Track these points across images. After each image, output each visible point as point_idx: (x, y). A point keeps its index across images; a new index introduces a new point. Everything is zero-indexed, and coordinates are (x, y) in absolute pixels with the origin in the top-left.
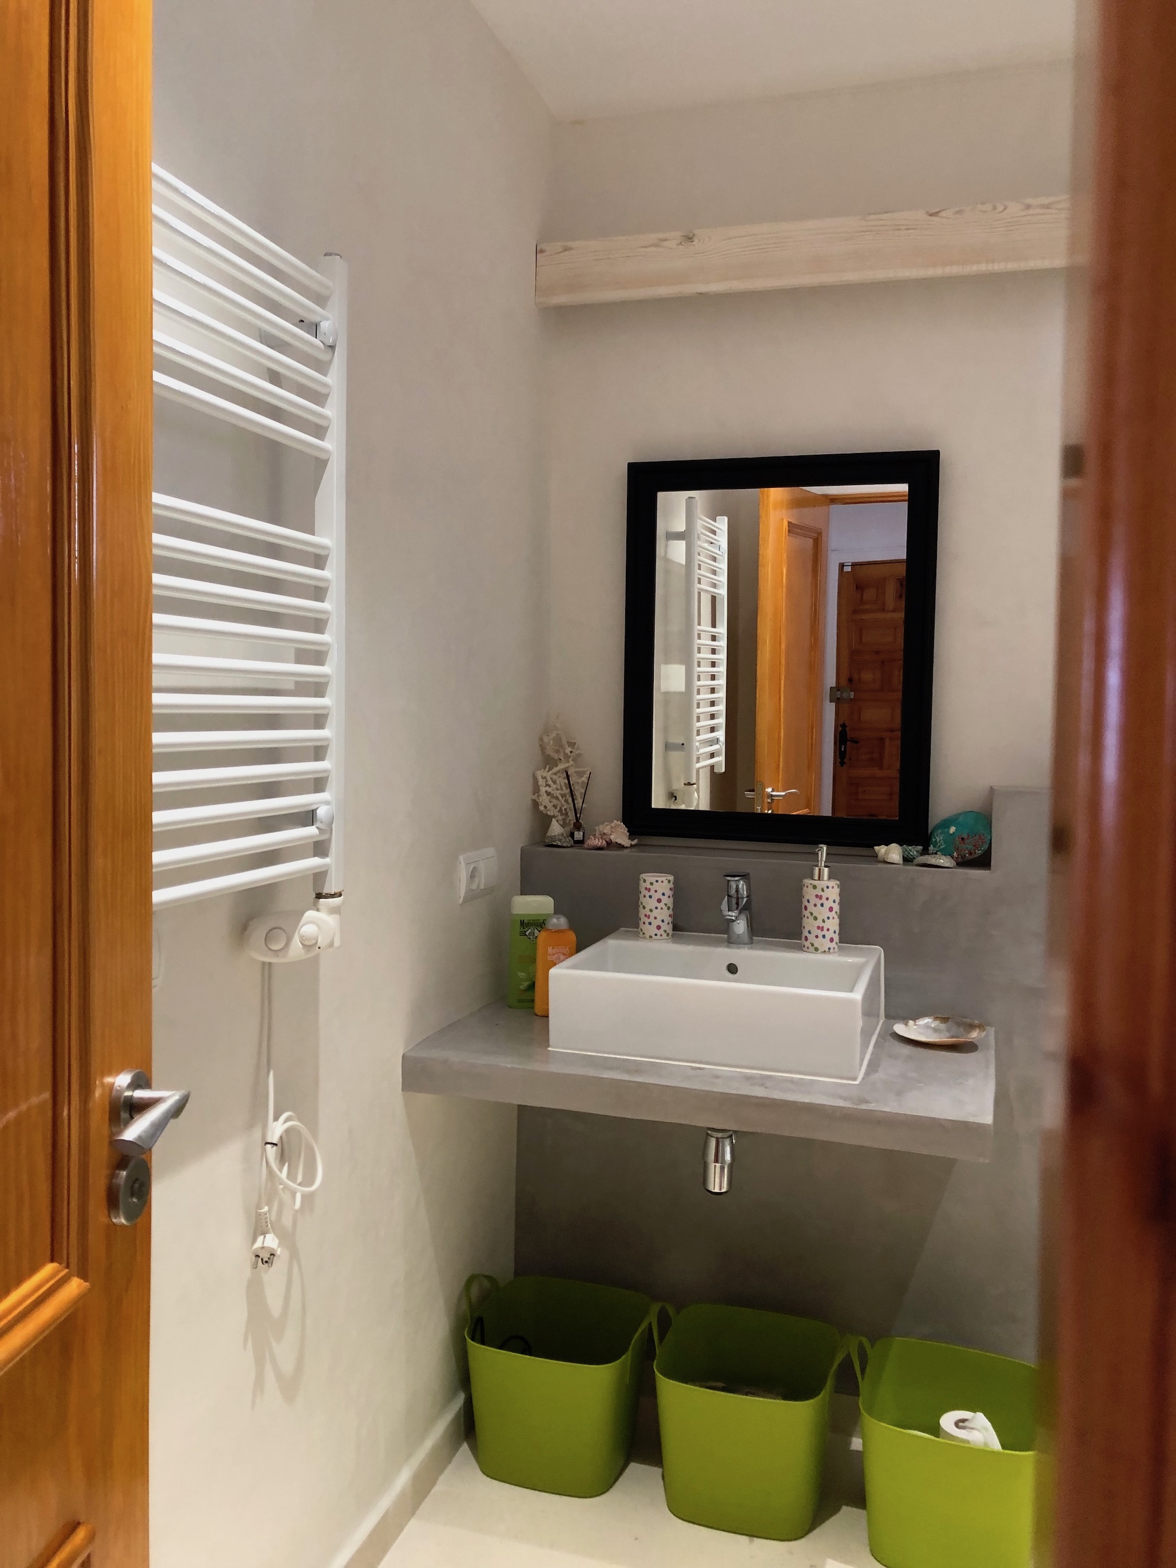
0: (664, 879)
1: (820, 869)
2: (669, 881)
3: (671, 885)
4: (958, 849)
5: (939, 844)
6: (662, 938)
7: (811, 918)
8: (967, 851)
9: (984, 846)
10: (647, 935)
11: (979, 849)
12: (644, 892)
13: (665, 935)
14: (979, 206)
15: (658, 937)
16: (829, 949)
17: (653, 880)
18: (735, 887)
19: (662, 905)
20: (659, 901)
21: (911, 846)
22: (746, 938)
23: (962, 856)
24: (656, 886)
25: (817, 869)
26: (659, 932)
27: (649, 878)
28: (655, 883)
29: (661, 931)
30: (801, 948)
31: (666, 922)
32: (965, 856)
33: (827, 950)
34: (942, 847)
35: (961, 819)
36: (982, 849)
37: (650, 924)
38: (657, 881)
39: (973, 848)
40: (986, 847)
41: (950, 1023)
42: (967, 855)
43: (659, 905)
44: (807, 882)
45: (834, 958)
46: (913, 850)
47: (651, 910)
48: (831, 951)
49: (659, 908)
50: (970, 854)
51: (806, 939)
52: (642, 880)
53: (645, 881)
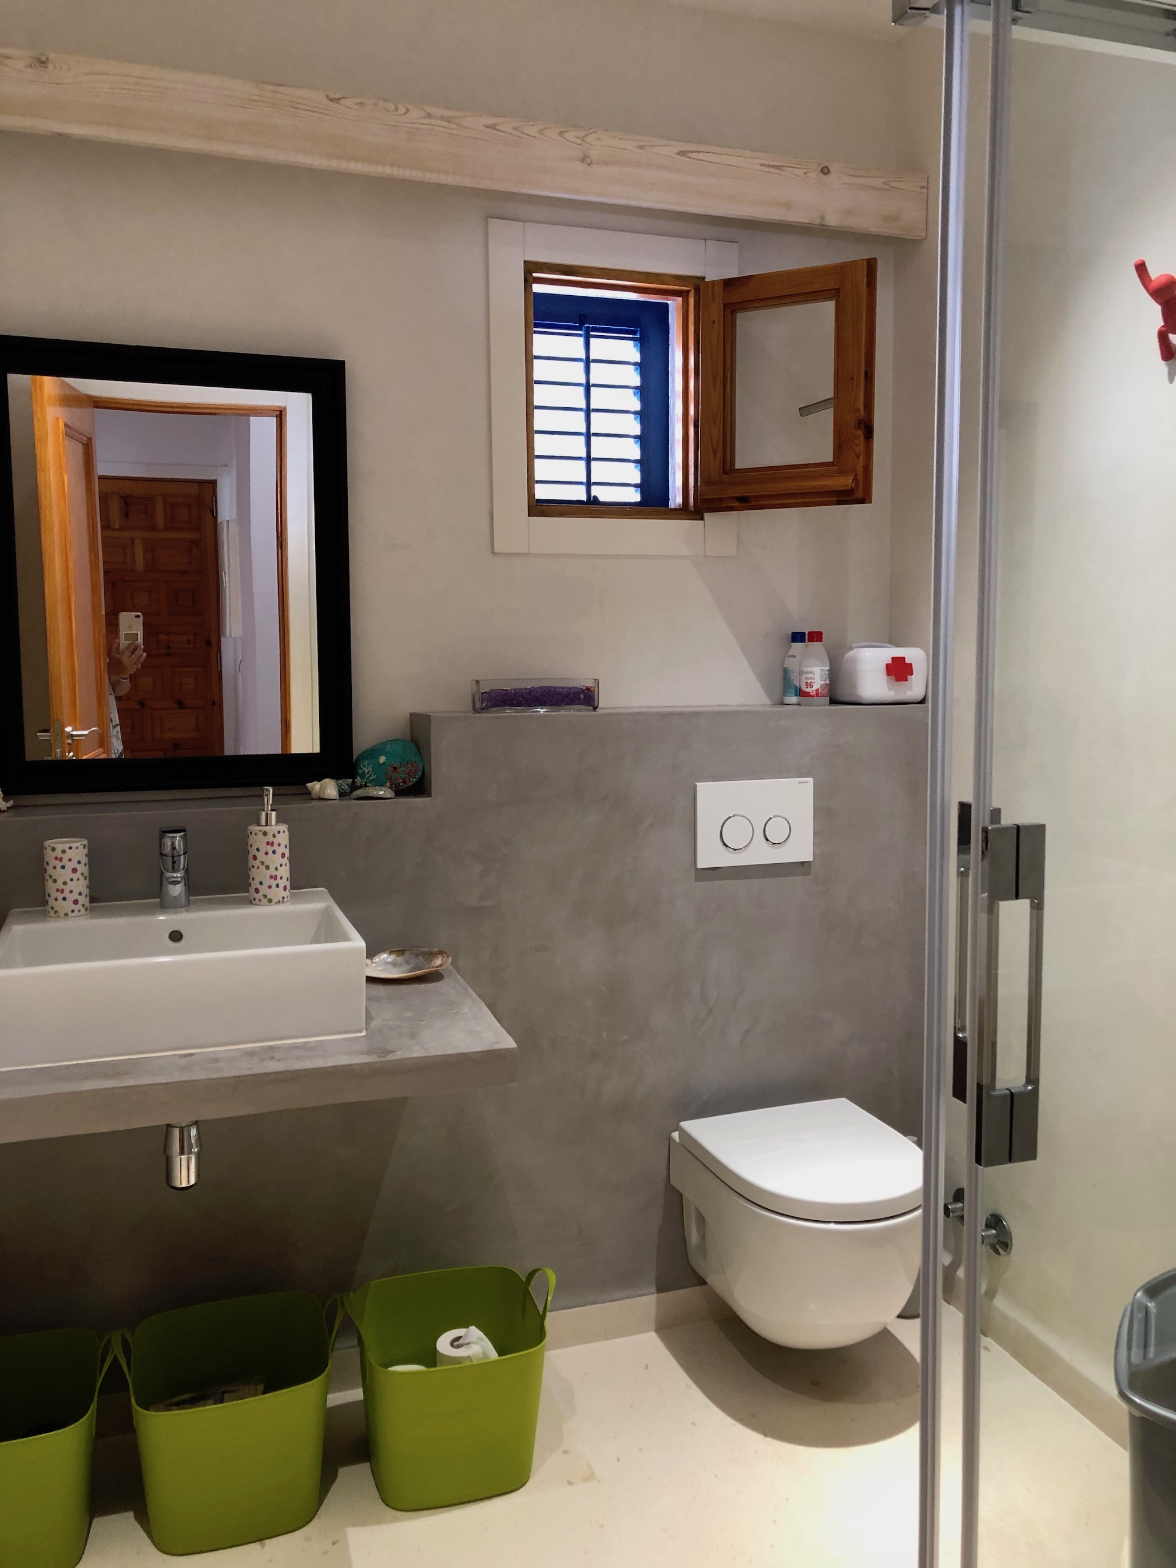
0: (78, 844)
1: (267, 814)
2: (85, 846)
3: (86, 851)
4: (391, 779)
5: (367, 776)
6: (80, 914)
7: (262, 868)
8: (401, 780)
9: (418, 774)
10: (62, 913)
11: (414, 777)
12: (53, 862)
13: (83, 910)
14: (381, 103)
15: (76, 913)
16: (283, 898)
17: (66, 846)
18: (170, 844)
19: (78, 875)
20: (75, 870)
21: (340, 779)
22: (183, 900)
23: (395, 786)
24: (69, 854)
25: (264, 814)
26: (76, 908)
27: (60, 845)
28: (68, 850)
29: (79, 906)
30: (251, 902)
31: (84, 894)
32: (399, 784)
33: (281, 900)
34: (371, 778)
35: (388, 748)
36: (417, 776)
37: (64, 899)
38: (70, 848)
39: (407, 776)
40: (419, 774)
41: (407, 954)
42: (401, 784)
43: (75, 876)
44: (255, 828)
45: (287, 907)
46: (343, 784)
47: (65, 883)
48: (285, 900)
49: (75, 879)
50: (405, 782)
51: (257, 891)
52: (49, 849)
53: (53, 849)
